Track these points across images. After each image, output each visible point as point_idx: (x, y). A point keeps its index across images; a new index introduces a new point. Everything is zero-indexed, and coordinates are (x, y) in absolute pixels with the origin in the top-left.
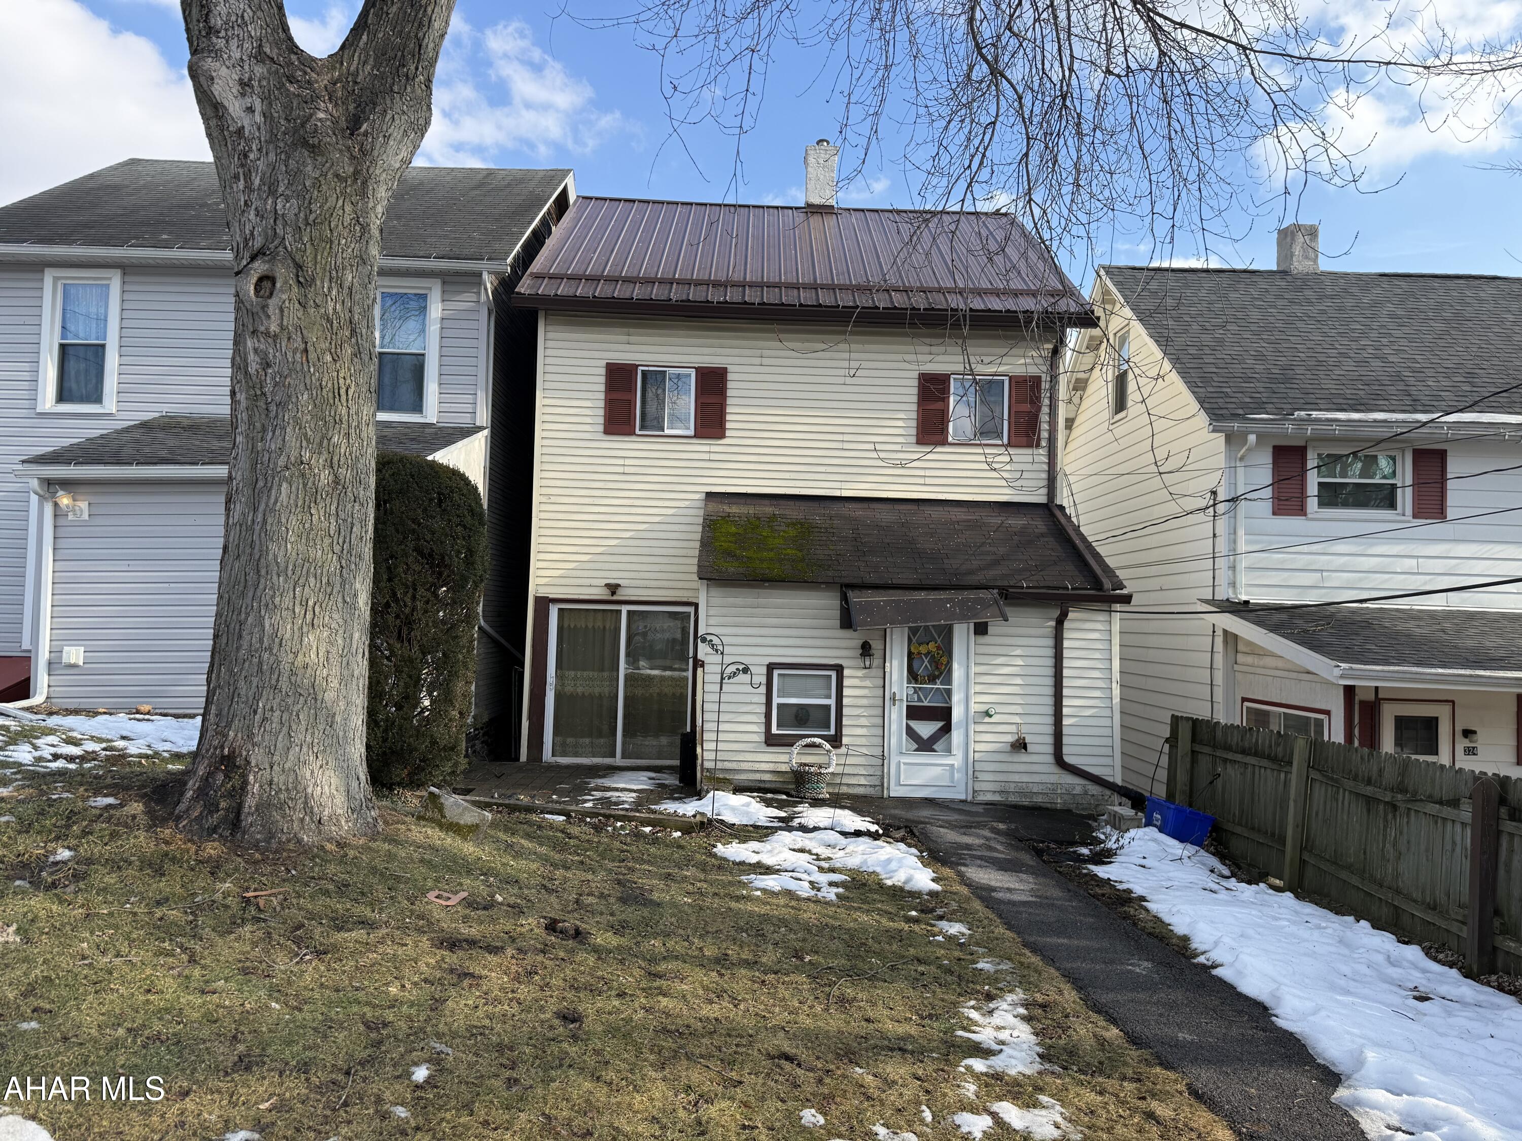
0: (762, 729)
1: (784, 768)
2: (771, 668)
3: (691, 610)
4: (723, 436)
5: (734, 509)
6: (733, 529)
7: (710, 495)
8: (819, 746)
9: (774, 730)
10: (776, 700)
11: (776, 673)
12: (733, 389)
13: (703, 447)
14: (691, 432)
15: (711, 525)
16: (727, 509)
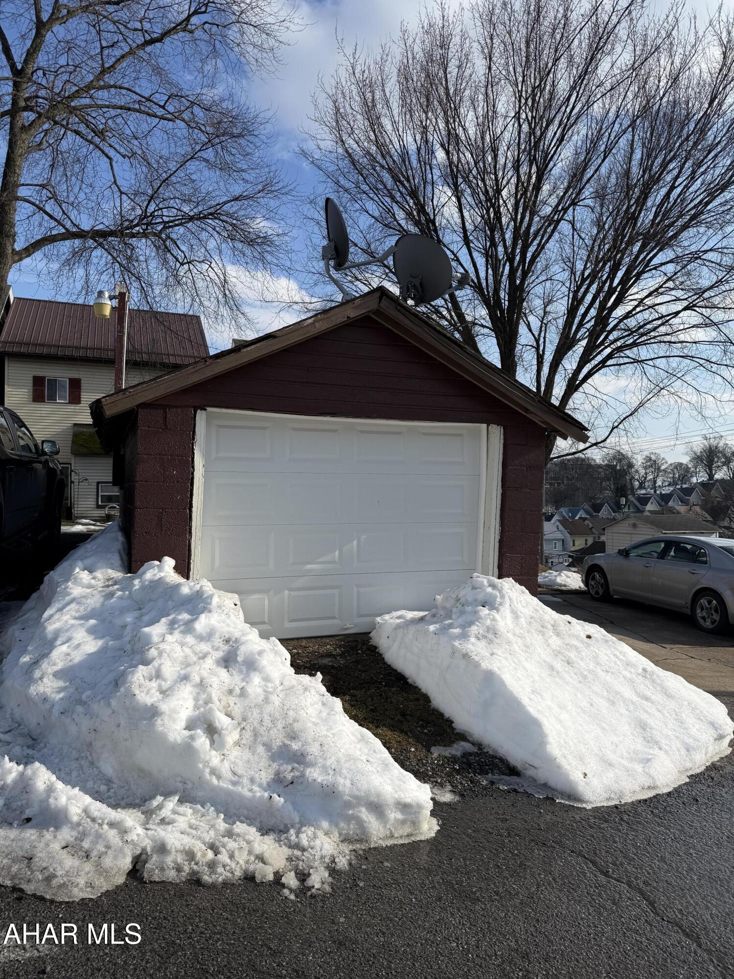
0: (95, 503)
1: (104, 515)
2: (98, 483)
3: (69, 466)
4: (80, 403)
5: (85, 430)
6: (84, 437)
7: (75, 425)
8: (115, 507)
9: (100, 503)
10: (100, 494)
11: (100, 485)
12: (84, 385)
13: (72, 407)
14: (68, 401)
15: (76, 435)
16: (82, 430)
